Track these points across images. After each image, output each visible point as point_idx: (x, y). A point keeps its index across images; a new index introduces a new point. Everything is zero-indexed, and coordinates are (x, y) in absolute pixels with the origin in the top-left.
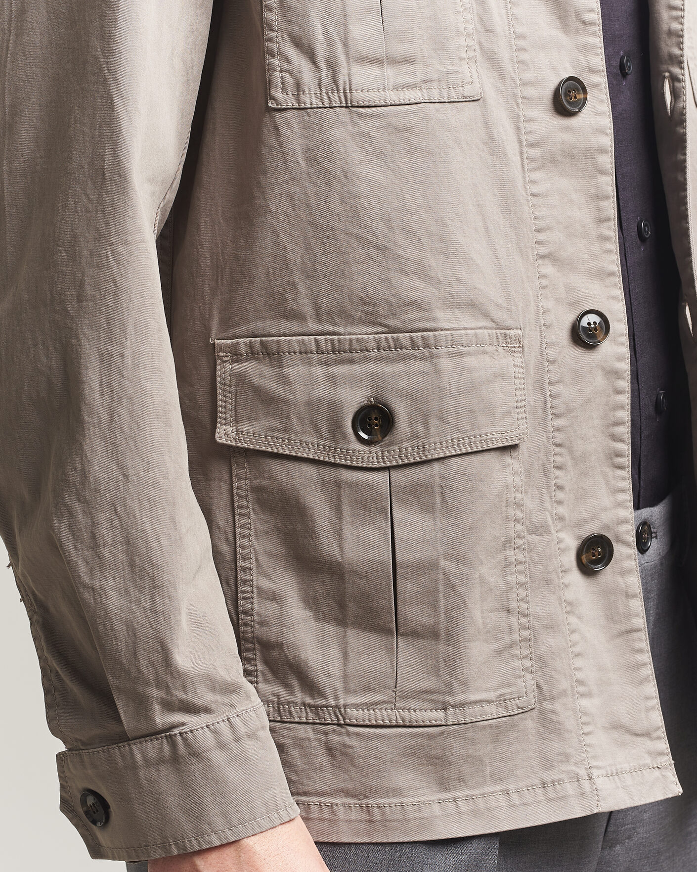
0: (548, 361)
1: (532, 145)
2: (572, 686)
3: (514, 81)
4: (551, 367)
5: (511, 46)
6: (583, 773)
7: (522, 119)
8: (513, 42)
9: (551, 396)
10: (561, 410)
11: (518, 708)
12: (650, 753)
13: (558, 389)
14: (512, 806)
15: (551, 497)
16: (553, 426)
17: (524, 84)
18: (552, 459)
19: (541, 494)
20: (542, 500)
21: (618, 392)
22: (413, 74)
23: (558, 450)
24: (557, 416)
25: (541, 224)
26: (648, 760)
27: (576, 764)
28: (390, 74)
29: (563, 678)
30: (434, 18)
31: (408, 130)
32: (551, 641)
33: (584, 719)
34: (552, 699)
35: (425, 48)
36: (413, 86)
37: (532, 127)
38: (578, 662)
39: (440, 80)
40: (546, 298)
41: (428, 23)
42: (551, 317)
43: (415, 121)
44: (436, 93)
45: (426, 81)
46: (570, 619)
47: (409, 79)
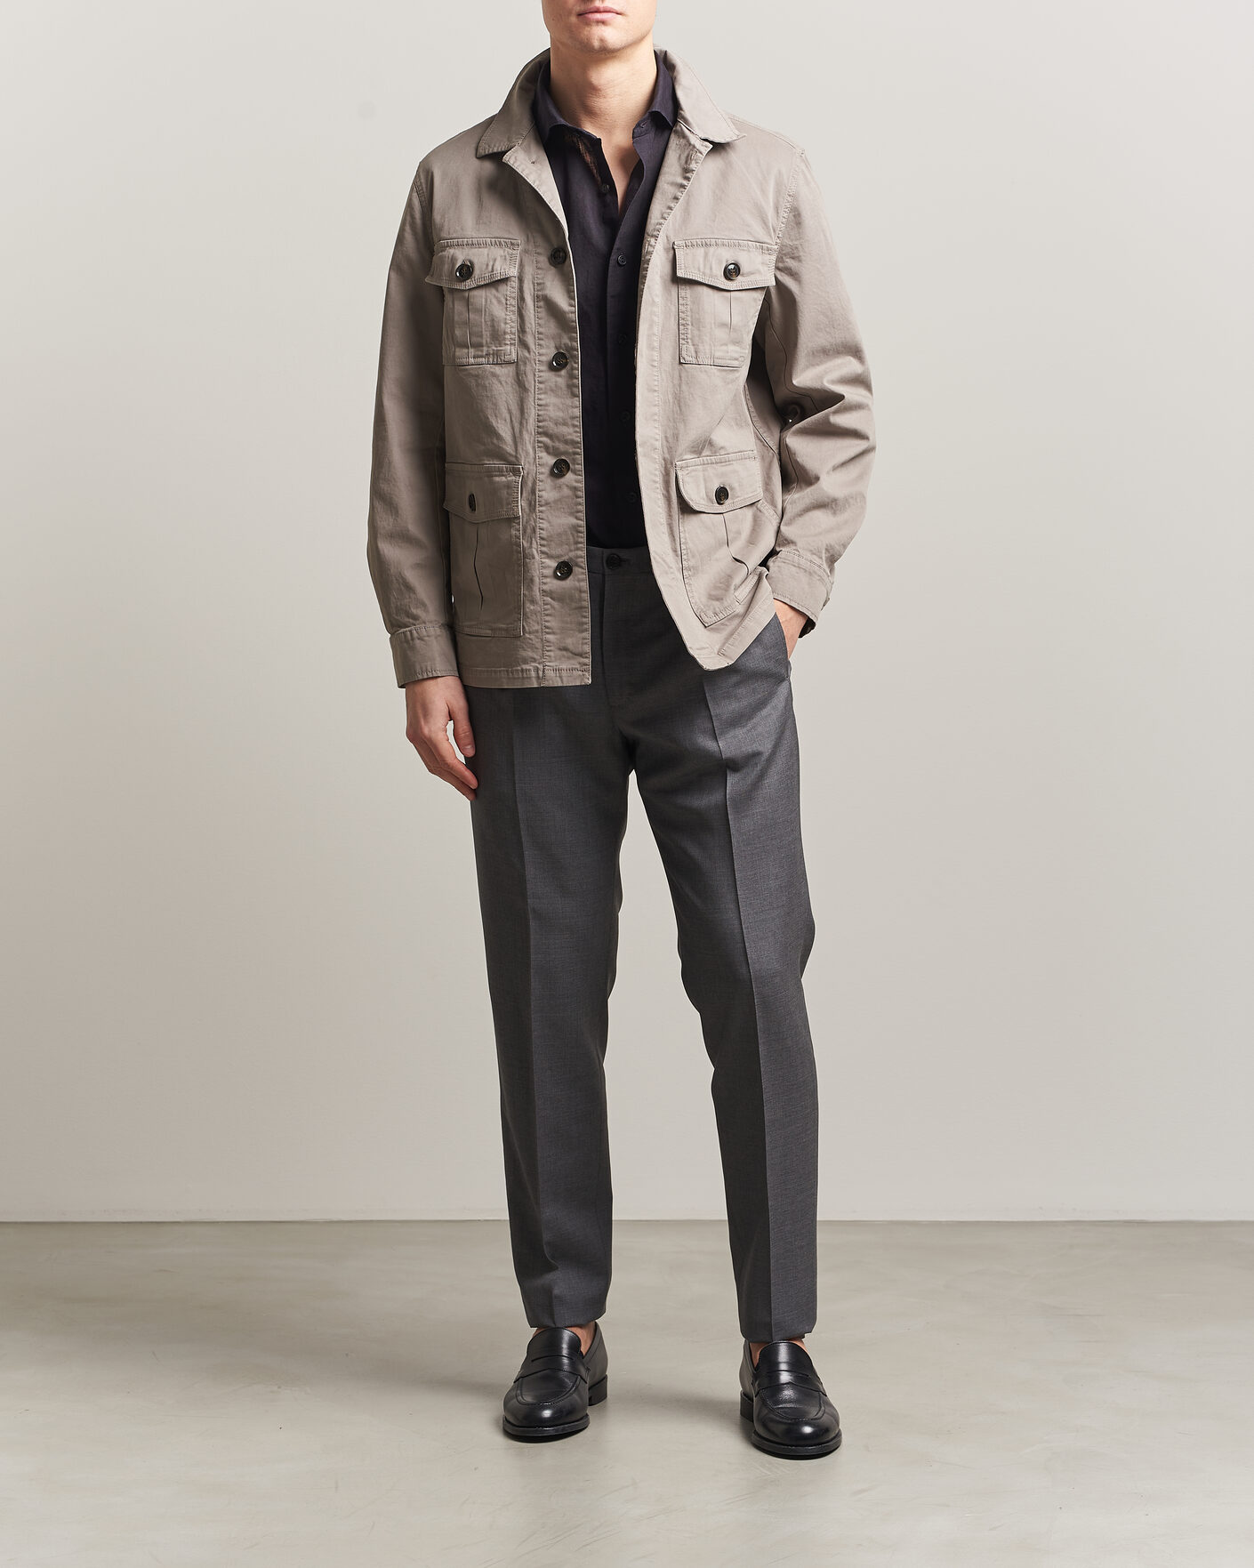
0: (539, 480)
1: (540, 383)
2: (542, 629)
3: (536, 353)
4: (541, 483)
5: (535, 337)
6: (541, 667)
7: (536, 371)
8: (537, 335)
9: (538, 496)
10: (543, 503)
11: (514, 634)
12: (580, 663)
13: (543, 493)
14: (509, 678)
15: (537, 543)
16: (539, 510)
17: (540, 355)
19: (532, 540)
20: (531, 544)
21: (577, 497)
22: (482, 351)
23: (541, 521)
24: (541, 506)
25: (541, 418)
26: (578, 666)
27: (539, 664)
28: (472, 351)
29: (536, 625)
30: (493, 326)
31: (477, 376)
32: (532, 607)
33: (548, 644)
34: (530, 633)
35: (488, 340)
36: (482, 357)
37: (542, 374)
38: (547, 618)
39: (493, 354)
40: (541, 452)
41: (490, 329)
42: (543, 461)
43: (480, 372)
44: (491, 360)
45: (488, 355)
46: (545, 598)
47: (480, 353)
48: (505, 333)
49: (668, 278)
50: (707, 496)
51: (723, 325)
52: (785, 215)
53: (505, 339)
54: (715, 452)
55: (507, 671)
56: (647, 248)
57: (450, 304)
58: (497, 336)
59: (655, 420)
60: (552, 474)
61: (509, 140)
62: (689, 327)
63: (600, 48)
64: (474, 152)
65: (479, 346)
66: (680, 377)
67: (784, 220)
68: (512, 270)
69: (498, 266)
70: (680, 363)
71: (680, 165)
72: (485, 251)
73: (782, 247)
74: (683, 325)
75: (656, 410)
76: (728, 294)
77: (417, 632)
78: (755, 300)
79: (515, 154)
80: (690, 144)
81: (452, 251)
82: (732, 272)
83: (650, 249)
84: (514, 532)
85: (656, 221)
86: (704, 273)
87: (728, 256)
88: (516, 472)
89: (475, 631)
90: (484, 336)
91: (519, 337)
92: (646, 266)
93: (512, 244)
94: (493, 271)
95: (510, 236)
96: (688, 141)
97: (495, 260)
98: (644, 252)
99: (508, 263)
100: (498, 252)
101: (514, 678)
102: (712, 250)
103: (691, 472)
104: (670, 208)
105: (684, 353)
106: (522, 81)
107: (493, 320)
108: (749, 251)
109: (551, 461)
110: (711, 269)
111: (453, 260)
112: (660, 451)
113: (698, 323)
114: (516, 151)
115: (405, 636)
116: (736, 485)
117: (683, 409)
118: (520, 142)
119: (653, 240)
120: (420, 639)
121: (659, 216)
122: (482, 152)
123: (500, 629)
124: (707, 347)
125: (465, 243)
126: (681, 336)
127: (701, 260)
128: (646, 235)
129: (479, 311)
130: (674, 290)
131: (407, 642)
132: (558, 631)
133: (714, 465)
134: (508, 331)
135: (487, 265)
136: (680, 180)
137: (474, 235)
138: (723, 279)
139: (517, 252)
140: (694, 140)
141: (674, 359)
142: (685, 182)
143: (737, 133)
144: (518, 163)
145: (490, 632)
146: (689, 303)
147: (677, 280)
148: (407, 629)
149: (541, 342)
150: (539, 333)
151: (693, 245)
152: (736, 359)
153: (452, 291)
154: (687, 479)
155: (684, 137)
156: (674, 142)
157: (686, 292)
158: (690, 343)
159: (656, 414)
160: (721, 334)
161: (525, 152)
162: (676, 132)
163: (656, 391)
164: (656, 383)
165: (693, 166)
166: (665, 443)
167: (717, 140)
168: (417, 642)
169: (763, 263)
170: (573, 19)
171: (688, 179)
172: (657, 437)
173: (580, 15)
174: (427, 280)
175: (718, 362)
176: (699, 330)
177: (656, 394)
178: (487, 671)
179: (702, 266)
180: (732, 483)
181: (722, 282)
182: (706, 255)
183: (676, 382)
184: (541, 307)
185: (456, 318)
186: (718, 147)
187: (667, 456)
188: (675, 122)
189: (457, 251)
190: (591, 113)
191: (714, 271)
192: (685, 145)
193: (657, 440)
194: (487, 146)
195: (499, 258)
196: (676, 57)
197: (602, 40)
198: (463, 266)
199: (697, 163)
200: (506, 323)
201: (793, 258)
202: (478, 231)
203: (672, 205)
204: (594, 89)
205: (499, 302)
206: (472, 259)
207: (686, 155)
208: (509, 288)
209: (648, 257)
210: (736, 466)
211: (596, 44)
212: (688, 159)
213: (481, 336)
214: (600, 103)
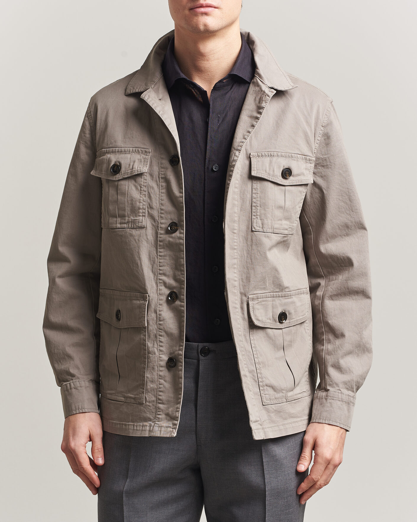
0: (159, 304)
1: (160, 241)
2: (156, 400)
3: (158, 222)
4: (160, 306)
5: (159, 212)
6: (153, 424)
7: (159, 233)
8: (160, 211)
9: (159, 315)
10: (162, 319)
11: (139, 402)
13: (161, 313)
14: (134, 429)
15: (157, 344)
16: (159, 323)
17: (161, 223)
18: (158, 333)
19: (154, 342)
20: (153, 344)
21: (182, 317)
22: (125, 220)
23: (160, 331)
24: (160, 321)
25: (161, 264)
26: (172, 425)
27: (152, 422)
28: (119, 220)
29: (153, 397)
30: (132, 204)
31: (122, 236)
32: (152, 386)
33: (159, 410)
34: (149, 402)
35: (129, 213)
36: (125, 223)
37: (162, 236)
38: (160, 393)
39: (131, 222)
40: (161, 286)
41: (130, 205)
42: (163, 292)
43: (123, 233)
44: (130, 225)
45: (128, 222)
46: (160, 380)
47: (123, 221)
48: (139, 209)
49: (246, 176)
50: (273, 317)
51: (280, 207)
52: (319, 138)
53: (139, 212)
54: (282, 290)
55: (134, 425)
56: (233, 157)
57: (107, 189)
58: (135, 211)
59: (235, 268)
60: (168, 301)
61: (146, 85)
62: (259, 208)
63: (205, 30)
64: (124, 92)
65: (123, 216)
66: (252, 240)
67: (318, 142)
68: (145, 168)
69: (136, 166)
70: (252, 231)
71: (256, 104)
72: (129, 156)
73: (317, 159)
74: (255, 206)
75: (235, 261)
76: (283, 188)
77: (74, 384)
78: (300, 192)
79: (149, 94)
80: (262, 91)
81: (109, 156)
82: (287, 173)
83: (235, 158)
84: (142, 336)
85: (240, 140)
86: (269, 174)
87: (284, 163)
88: (144, 299)
89: (113, 397)
90: (127, 210)
91: (148, 211)
92: (232, 169)
93: (146, 152)
94: (133, 169)
95: (145, 147)
96: (261, 88)
97: (134, 162)
98: (231, 159)
99: (142, 164)
100: (137, 157)
101: (137, 430)
102: (274, 159)
103: (261, 302)
104: (249, 132)
105: (255, 225)
106: (156, 48)
107: (132, 200)
108: (298, 161)
109: (167, 292)
110: (274, 171)
111: (109, 161)
112: (238, 288)
113: (264, 206)
114: (150, 92)
115: (67, 387)
116: (292, 311)
117: (253, 260)
118: (153, 86)
119: (237, 153)
120: (76, 388)
121: (242, 137)
122: (129, 92)
123: (131, 398)
124: (270, 221)
125: (117, 151)
126: (253, 214)
127: (267, 165)
128: (233, 149)
129: (123, 194)
130: (249, 183)
131: (67, 390)
132: (166, 402)
133: (281, 298)
134: (141, 207)
135: (130, 165)
136: (255, 114)
137: (123, 145)
138: (281, 178)
139: (148, 157)
140: (264, 88)
141: (248, 228)
142: (259, 116)
143: (292, 84)
144: (150, 99)
145: (123, 398)
146: (259, 192)
147: (251, 178)
148: (68, 383)
149: (162, 215)
150: (161, 210)
151: (262, 156)
152: (287, 229)
153: (108, 181)
154: (257, 306)
155: (258, 85)
156: (252, 89)
157: (257, 185)
158: (259, 219)
159: (235, 264)
160: (278, 213)
161: (155, 92)
162: (254, 83)
163: (235, 249)
164: (236, 244)
165: (263, 105)
166: (241, 282)
167: (279, 88)
168: (73, 390)
169: (306, 169)
170: (187, 12)
171: (260, 113)
172: (236, 279)
173: (191, 9)
174: (93, 173)
175: (276, 231)
176: (265, 210)
177: (236, 251)
178: (120, 424)
179: (268, 169)
180: (290, 309)
181: (281, 181)
182: (271, 162)
183: (249, 243)
184: (163, 193)
185: (110, 198)
186: (279, 94)
187: (242, 291)
188: (253, 76)
189: (112, 156)
190: (199, 70)
191: (275, 172)
192: (259, 91)
193: (236, 281)
194: (132, 88)
195: (137, 161)
196: (255, 36)
197: (205, 25)
198: (115, 165)
199: (266, 102)
200: (140, 202)
201: (323, 166)
202: (125, 143)
203: (250, 130)
204: (201, 55)
205: (137, 188)
206: (120, 161)
207: (259, 97)
208: (143, 180)
209: (234, 163)
210: (294, 299)
211: (202, 28)
212: (261, 101)
213: (125, 210)
214: (204, 64)
